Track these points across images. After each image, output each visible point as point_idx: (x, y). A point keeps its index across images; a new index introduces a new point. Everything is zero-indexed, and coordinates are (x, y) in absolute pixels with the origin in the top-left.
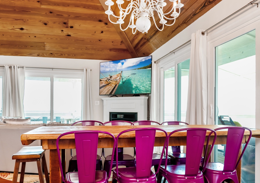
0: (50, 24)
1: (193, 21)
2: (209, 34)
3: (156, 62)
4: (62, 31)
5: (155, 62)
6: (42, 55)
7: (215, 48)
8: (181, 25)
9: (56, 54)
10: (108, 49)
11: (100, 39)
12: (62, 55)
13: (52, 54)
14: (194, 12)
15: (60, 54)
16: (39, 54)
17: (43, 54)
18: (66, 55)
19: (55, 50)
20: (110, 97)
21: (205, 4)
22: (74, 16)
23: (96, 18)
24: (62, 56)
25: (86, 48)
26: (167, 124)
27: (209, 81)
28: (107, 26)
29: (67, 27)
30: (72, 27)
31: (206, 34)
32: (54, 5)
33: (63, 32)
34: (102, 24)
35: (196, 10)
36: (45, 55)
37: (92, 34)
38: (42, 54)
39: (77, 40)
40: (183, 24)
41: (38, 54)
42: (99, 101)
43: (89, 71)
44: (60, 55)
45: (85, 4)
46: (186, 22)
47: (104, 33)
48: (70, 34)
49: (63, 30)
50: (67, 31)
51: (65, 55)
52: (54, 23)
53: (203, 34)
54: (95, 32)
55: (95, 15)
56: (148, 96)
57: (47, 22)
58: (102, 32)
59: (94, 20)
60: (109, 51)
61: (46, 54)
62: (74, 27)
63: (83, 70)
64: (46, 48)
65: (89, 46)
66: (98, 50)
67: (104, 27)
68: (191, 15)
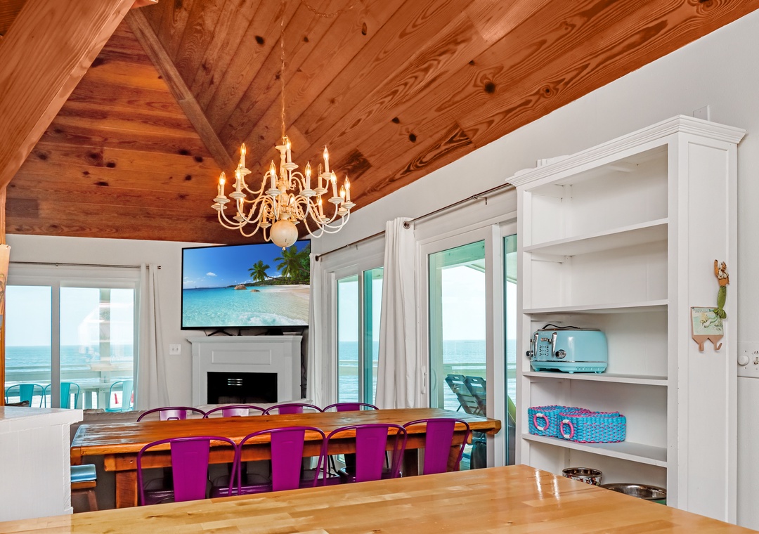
0: (55, 157)
1: (392, 191)
2: (418, 227)
3: (320, 259)
4: (86, 173)
5: (317, 258)
6: (28, 230)
7: (429, 255)
8: (369, 192)
9: (66, 226)
10: (202, 217)
11: (183, 193)
12: (83, 229)
13: (54, 226)
14: (390, 175)
15: (78, 228)
16: (21, 226)
17: (31, 227)
18: (95, 230)
19: (64, 217)
20: (209, 335)
21: (409, 167)
22: (118, 141)
23: (174, 145)
24: (82, 232)
25: (146, 215)
26: (334, 410)
27: (418, 321)
28: (200, 164)
29: (99, 165)
30: (111, 165)
31: (412, 226)
32: (67, 116)
33: (89, 175)
34: (189, 160)
35: (395, 174)
36: (38, 230)
37: (163, 182)
38: (29, 228)
39: (124, 196)
40: (372, 191)
41: (18, 227)
42: (180, 345)
43: (153, 269)
44: (77, 230)
45: (147, 115)
46: (378, 189)
47: (193, 179)
48: (105, 179)
49: (90, 172)
50: (97, 174)
51: (91, 230)
52: (66, 155)
53: (406, 225)
54: (171, 178)
55: (173, 140)
56: (301, 335)
57: (47, 153)
58: (188, 178)
59: (169, 151)
60: (204, 221)
61: (40, 228)
62: (118, 166)
63: (139, 267)
64: (41, 212)
65: (153, 210)
66: (178, 219)
67: (194, 166)
68: (385, 179)
